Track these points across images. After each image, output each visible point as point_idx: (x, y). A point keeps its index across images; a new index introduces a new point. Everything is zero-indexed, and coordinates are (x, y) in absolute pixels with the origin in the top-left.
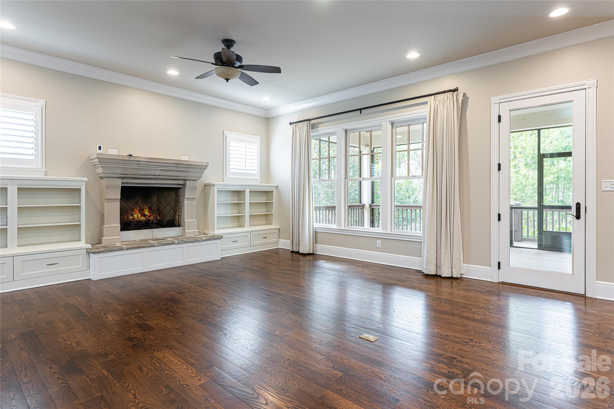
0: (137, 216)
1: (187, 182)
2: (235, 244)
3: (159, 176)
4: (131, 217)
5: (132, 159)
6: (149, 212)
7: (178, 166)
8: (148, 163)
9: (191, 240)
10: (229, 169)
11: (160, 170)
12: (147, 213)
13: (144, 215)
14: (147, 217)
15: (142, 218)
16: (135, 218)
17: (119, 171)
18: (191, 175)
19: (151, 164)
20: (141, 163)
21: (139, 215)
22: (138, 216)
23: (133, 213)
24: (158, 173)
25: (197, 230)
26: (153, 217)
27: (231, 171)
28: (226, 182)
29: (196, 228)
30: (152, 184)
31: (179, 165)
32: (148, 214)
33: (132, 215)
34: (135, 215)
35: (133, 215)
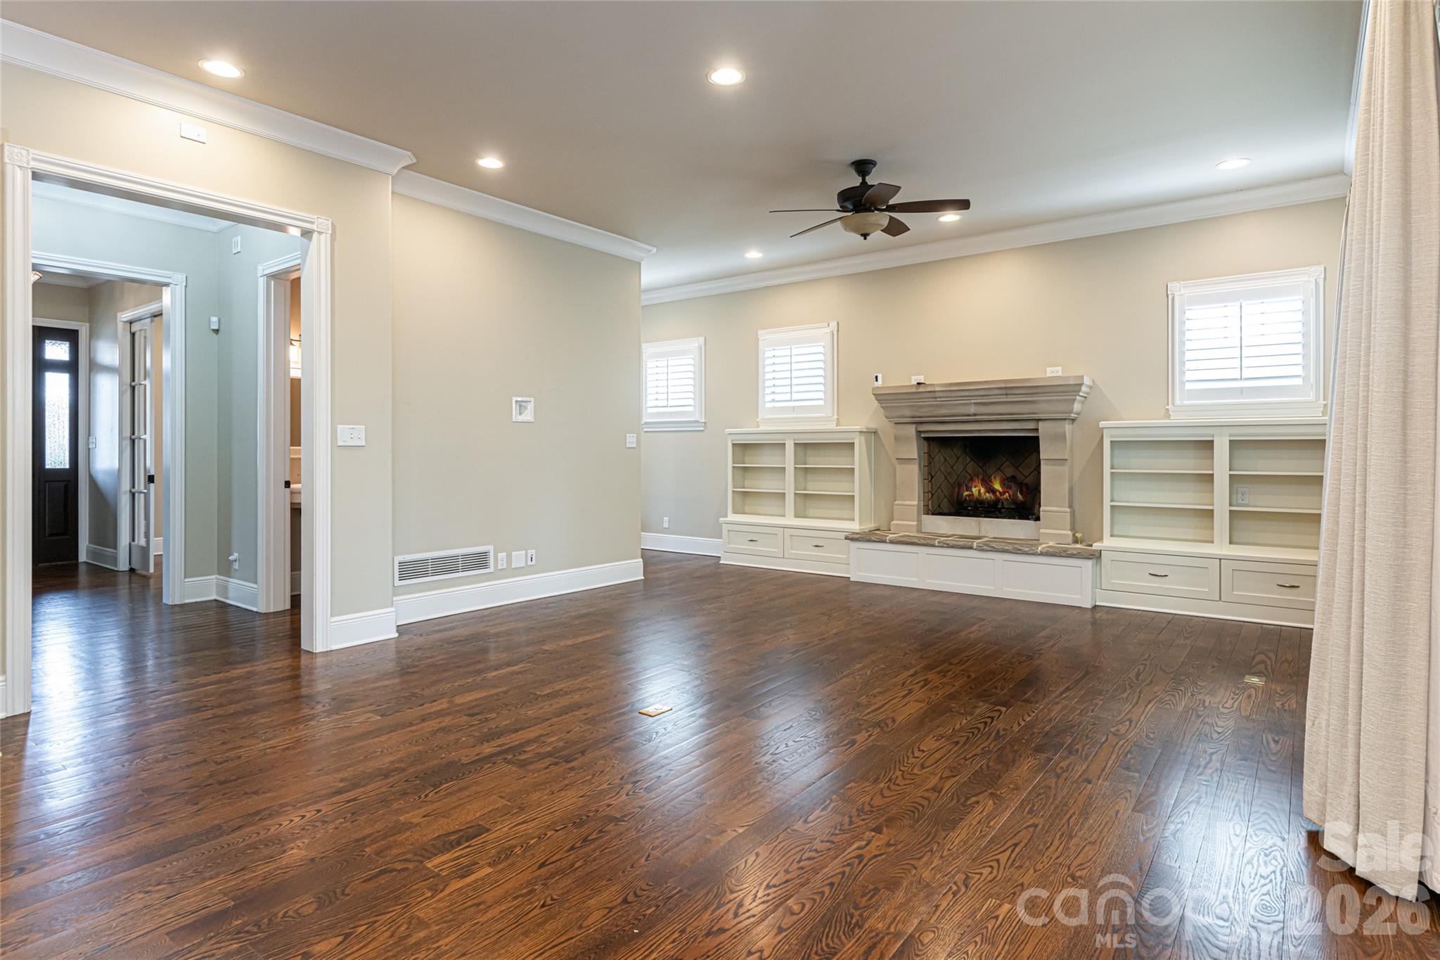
0: (978, 490)
1: (1040, 423)
2: (1157, 584)
3: (975, 415)
4: (966, 493)
5: (921, 389)
6: (1002, 484)
7: (1009, 392)
8: (949, 394)
9: (1006, 548)
10: (1182, 383)
11: (975, 404)
12: (997, 486)
13: (993, 491)
14: (998, 494)
15: (987, 494)
16: (973, 495)
17: (907, 412)
18: (1043, 408)
19: (955, 394)
20: (937, 395)
21: (983, 490)
22: (980, 491)
23: (970, 485)
24: (972, 410)
25: (1070, 533)
26: (1010, 496)
27: (1189, 386)
28: (1176, 419)
29: (1069, 527)
30: (979, 431)
31: (1008, 389)
32: (1000, 489)
33: (969, 489)
34: (974, 490)
35: (971, 488)
